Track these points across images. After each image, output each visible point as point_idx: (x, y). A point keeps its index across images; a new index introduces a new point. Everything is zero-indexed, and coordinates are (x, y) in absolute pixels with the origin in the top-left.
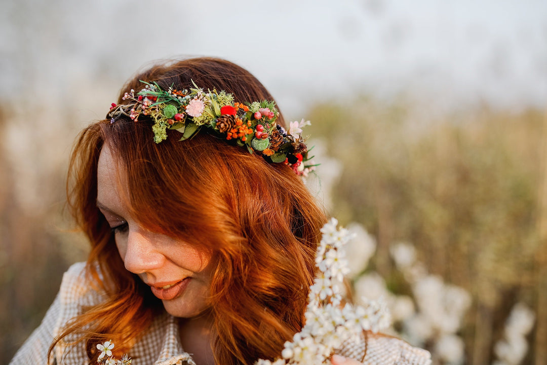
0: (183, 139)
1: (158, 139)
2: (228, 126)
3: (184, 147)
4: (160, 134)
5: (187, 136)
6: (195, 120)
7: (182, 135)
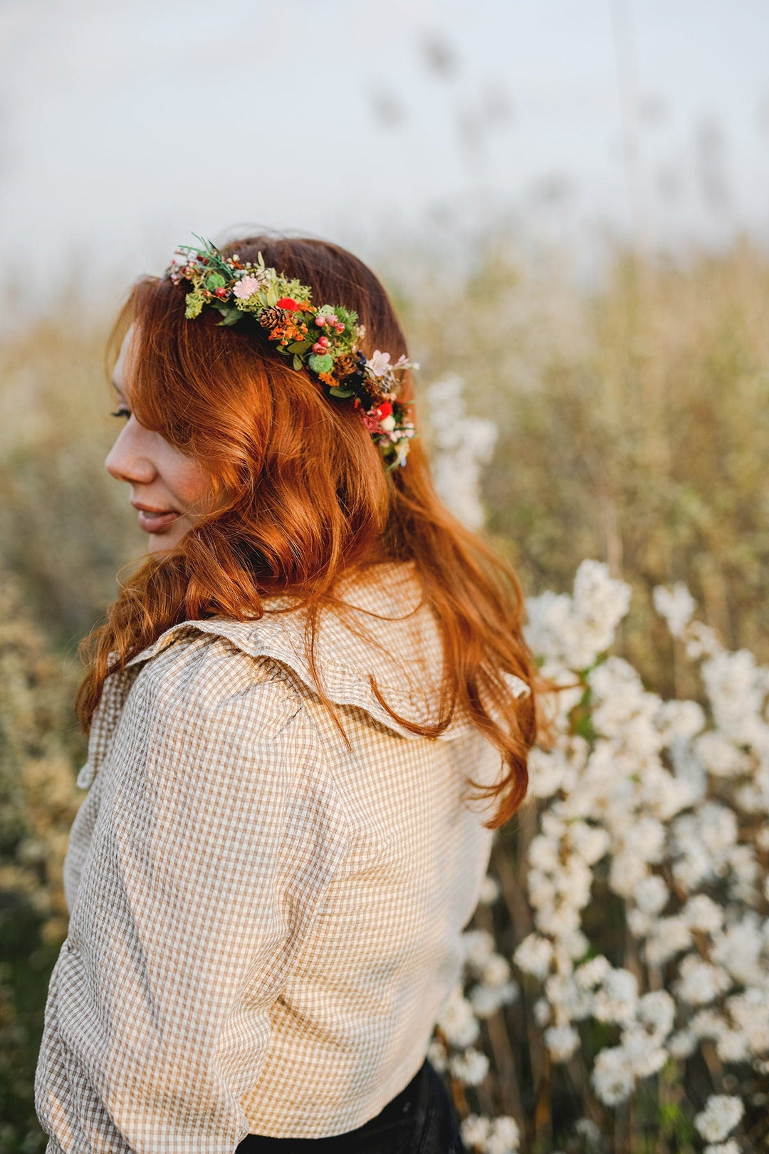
0: (221, 324)
1: (190, 313)
2: (271, 321)
3: (218, 336)
4: (194, 306)
5: (228, 321)
6: (238, 302)
7: (223, 318)
